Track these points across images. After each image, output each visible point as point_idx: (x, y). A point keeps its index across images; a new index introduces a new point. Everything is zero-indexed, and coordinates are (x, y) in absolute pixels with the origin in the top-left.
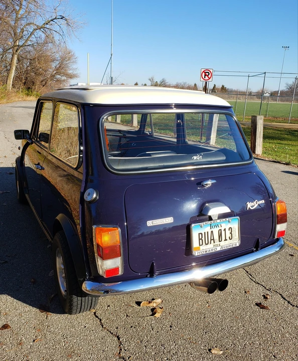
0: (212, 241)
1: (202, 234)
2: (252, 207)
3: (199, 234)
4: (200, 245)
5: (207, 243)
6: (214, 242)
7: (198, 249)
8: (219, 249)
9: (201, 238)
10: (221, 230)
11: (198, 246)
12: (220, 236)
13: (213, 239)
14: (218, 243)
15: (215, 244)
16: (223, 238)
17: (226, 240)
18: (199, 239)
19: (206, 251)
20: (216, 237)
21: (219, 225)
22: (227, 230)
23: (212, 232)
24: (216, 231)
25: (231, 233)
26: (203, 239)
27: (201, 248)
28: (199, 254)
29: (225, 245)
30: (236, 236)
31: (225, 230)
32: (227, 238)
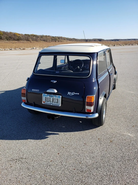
3: (45, 97)
5: (48, 101)
7: (44, 102)
8: (51, 105)
10: (53, 98)
11: (45, 101)
12: (53, 100)
13: (50, 101)
14: (52, 103)
17: (55, 102)
18: (45, 99)
19: (47, 104)
20: (51, 100)
22: (56, 99)
23: (50, 98)
24: (51, 98)
25: (57, 101)
26: (47, 99)
27: (46, 102)
28: (44, 104)
29: (54, 104)
30: (59, 102)
31: (55, 99)
32: (56, 102)
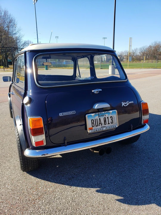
0: (100, 124)
1: (93, 120)
2: (125, 105)
3: (92, 120)
4: (92, 127)
5: (97, 125)
6: (101, 125)
7: (91, 129)
8: (104, 129)
9: (93, 122)
10: (105, 118)
12: (105, 121)
13: (101, 123)
14: (104, 126)
15: (102, 126)
16: (107, 123)
17: (109, 124)
18: (92, 123)
19: (97, 130)
20: (103, 122)
21: (104, 115)
23: (100, 119)
24: (102, 119)
25: (112, 120)
26: (94, 123)
28: (92, 132)
29: (108, 127)
30: (115, 121)
31: (108, 118)
32: (110, 123)
